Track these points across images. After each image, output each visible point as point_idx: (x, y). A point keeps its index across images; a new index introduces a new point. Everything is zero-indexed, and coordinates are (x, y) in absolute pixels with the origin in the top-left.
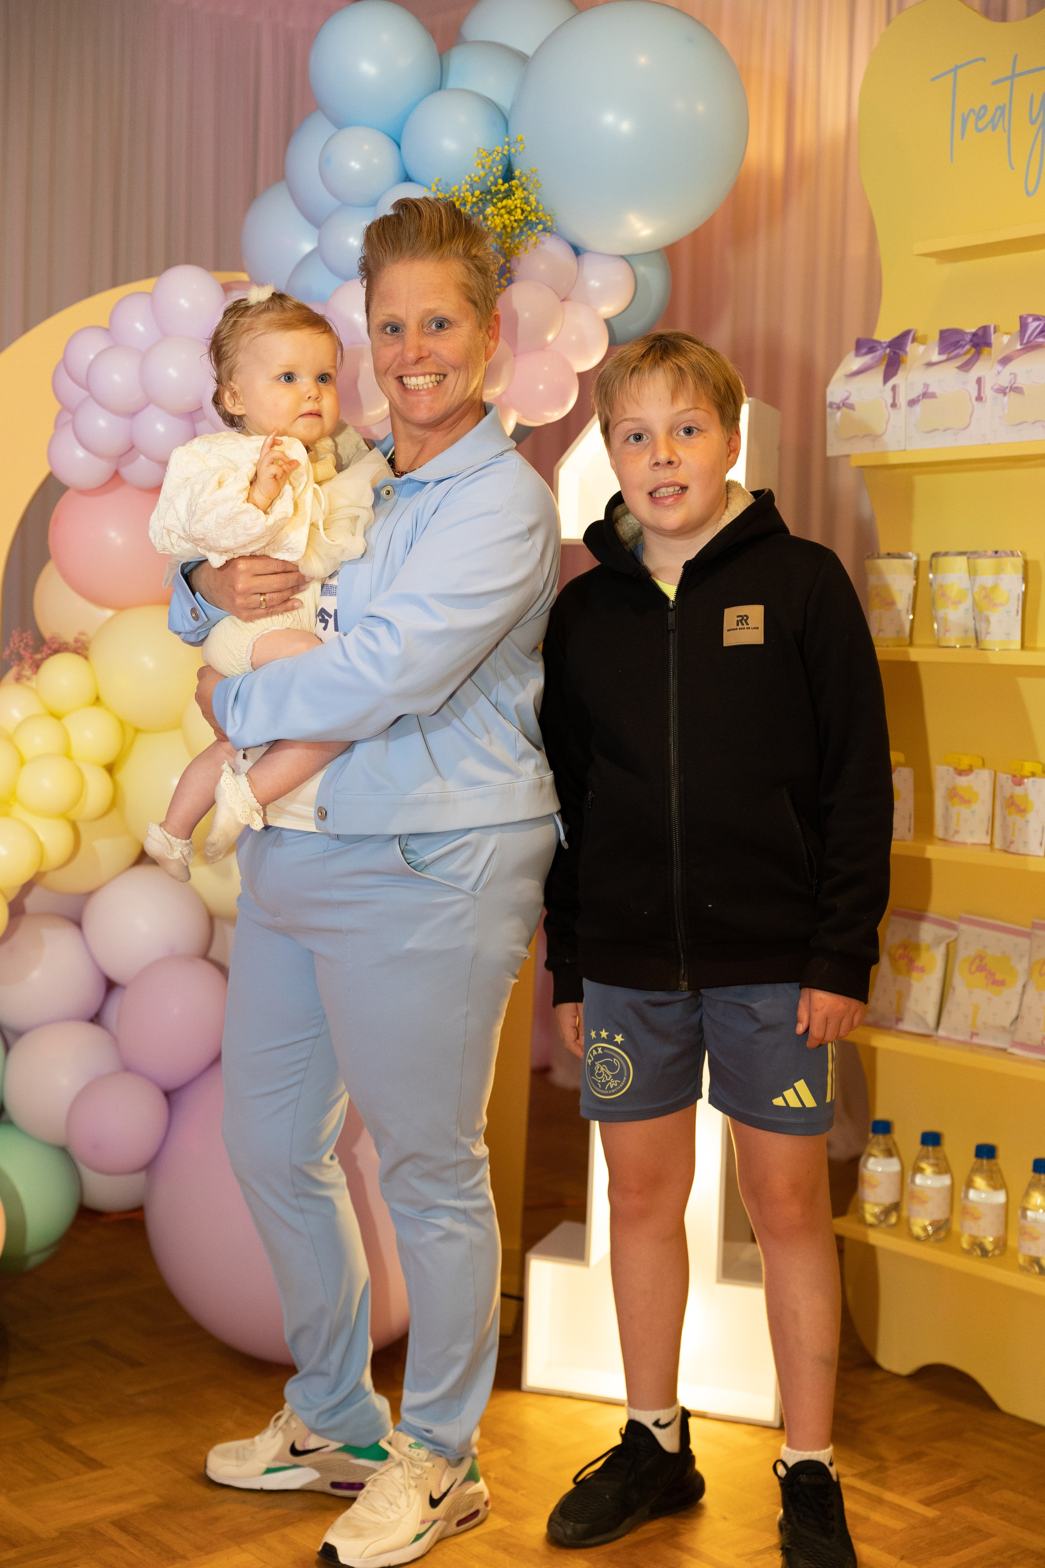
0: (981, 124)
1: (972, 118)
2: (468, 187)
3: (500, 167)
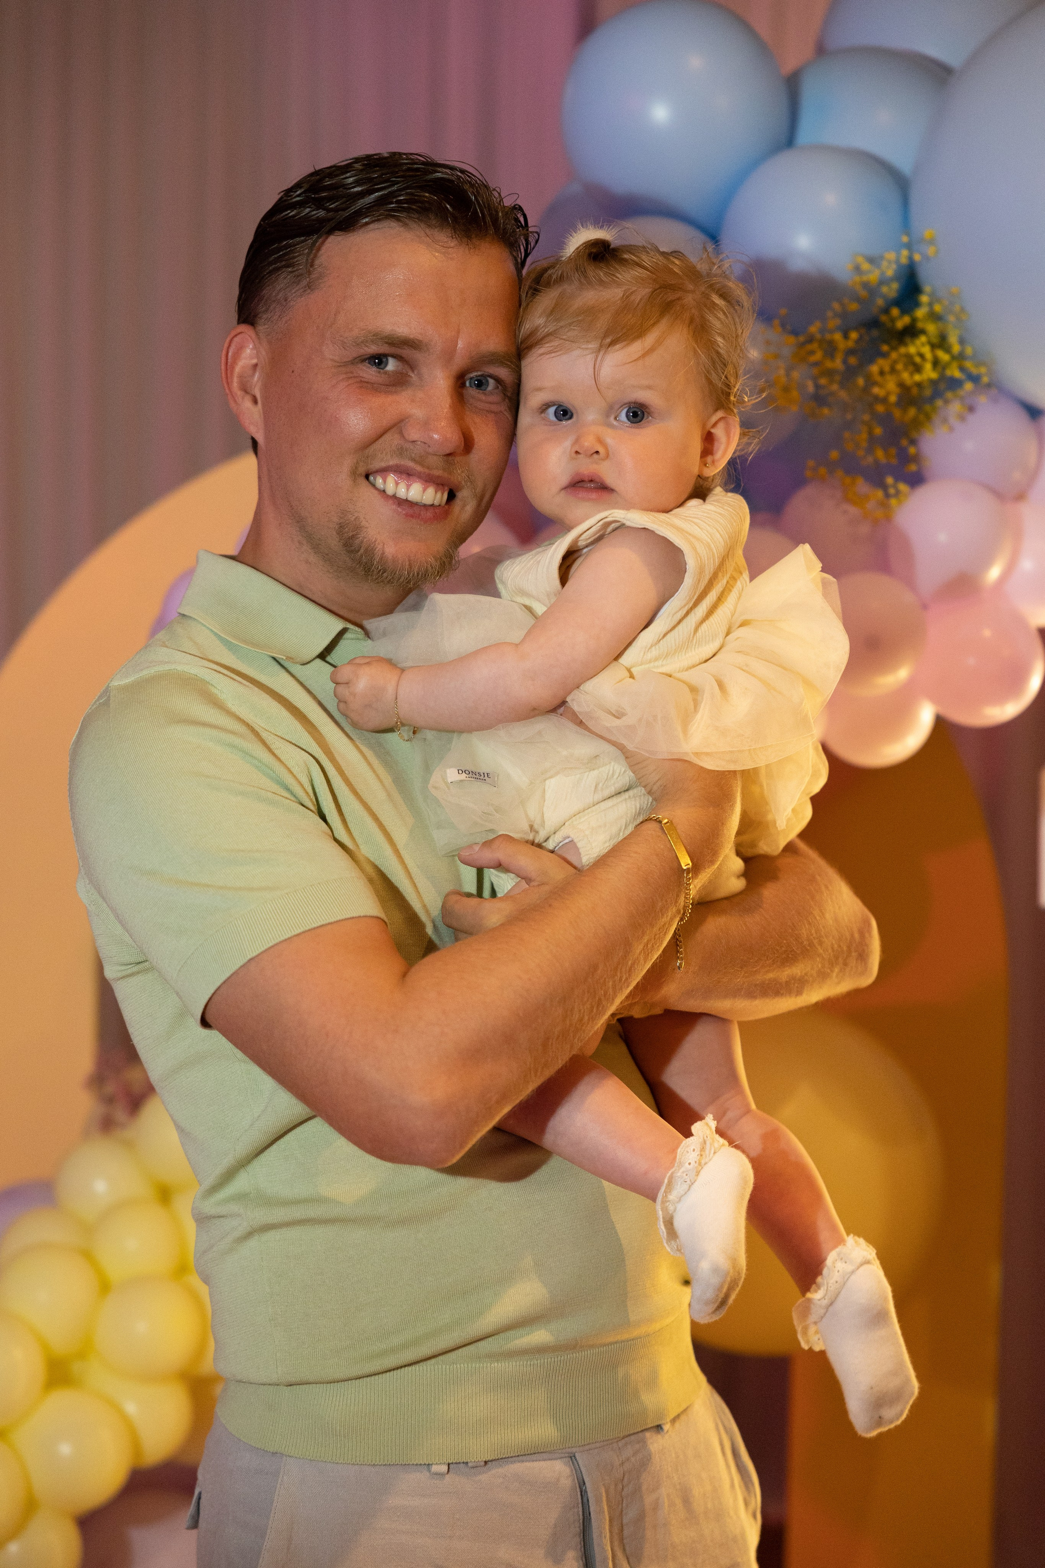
2: (838, 322)
3: (895, 286)
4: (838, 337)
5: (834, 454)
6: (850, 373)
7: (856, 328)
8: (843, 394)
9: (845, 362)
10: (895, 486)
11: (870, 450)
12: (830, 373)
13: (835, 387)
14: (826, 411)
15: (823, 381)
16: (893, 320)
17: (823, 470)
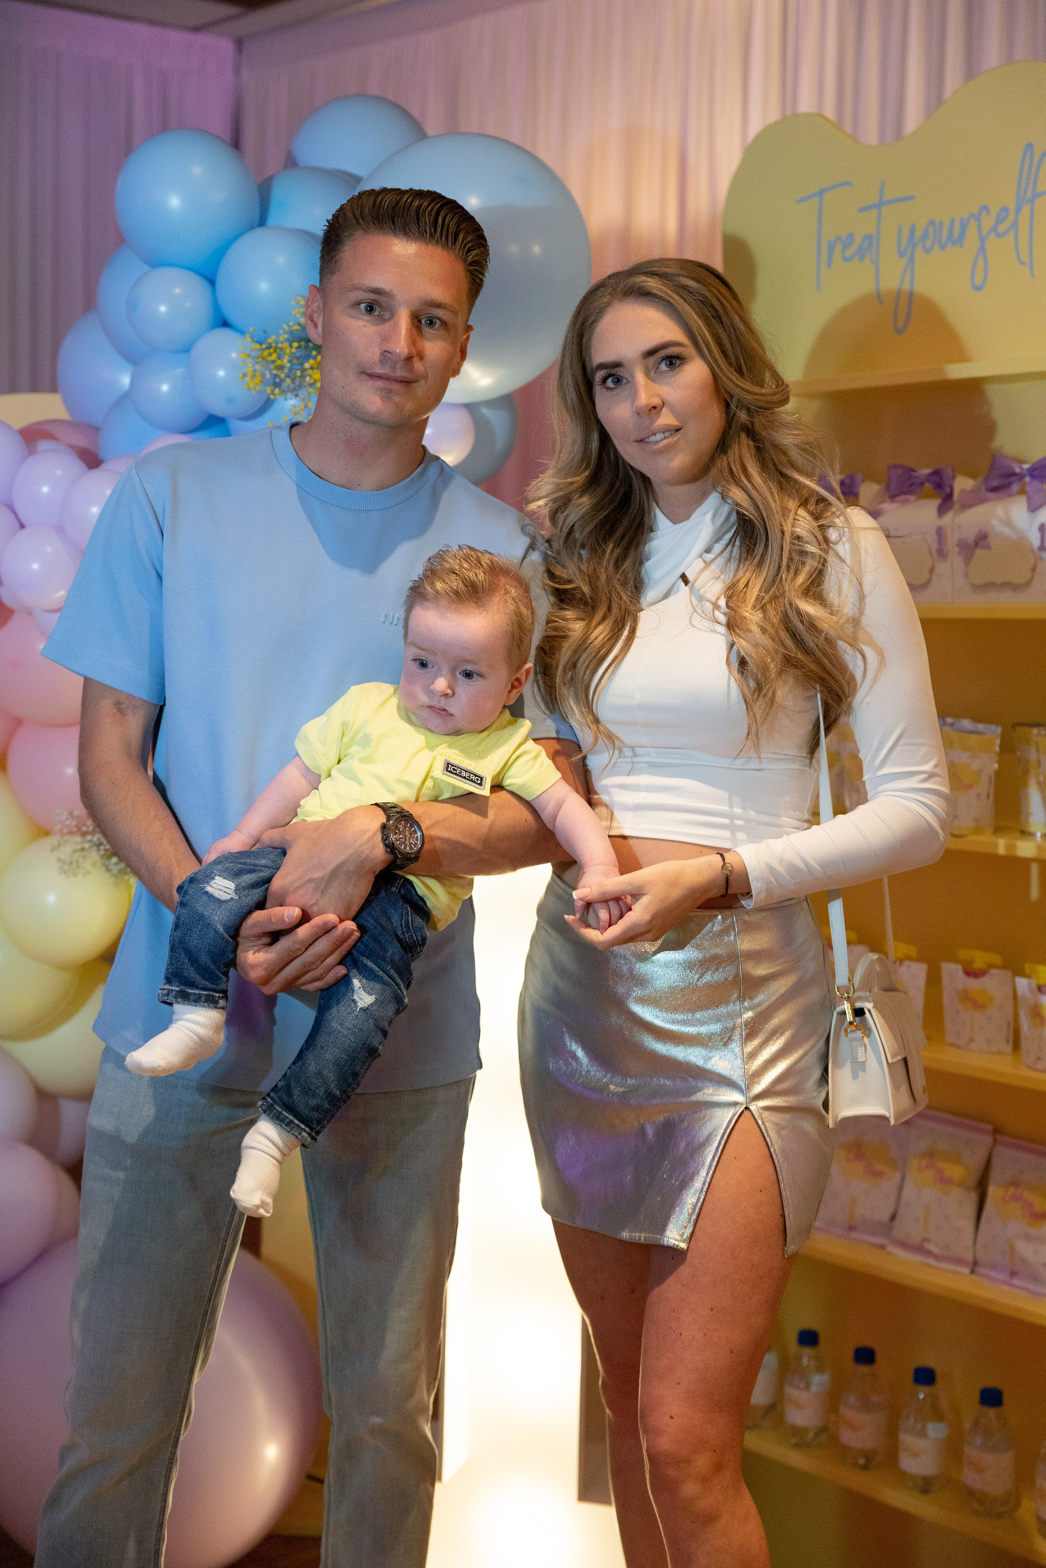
0: (848, 253)
1: (839, 247)
6: (293, 369)
8: (289, 381)
13: (283, 376)
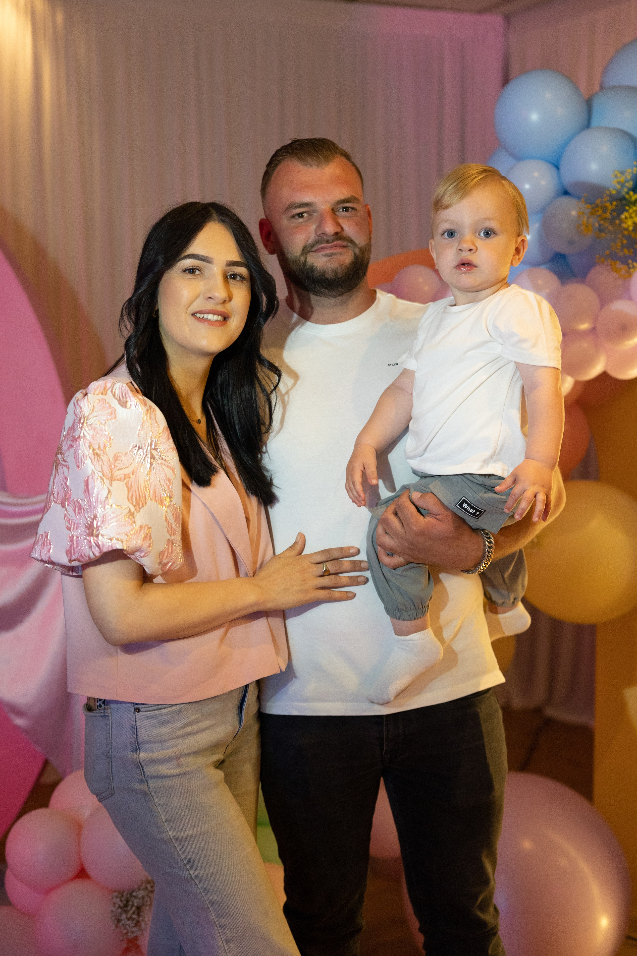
2: (608, 198)
3: (631, 183)
4: (608, 204)
5: (608, 252)
6: (613, 219)
7: (616, 201)
8: (610, 227)
9: (611, 214)
10: (632, 264)
11: (622, 250)
12: (605, 219)
13: (607, 225)
14: (603, 234)
15: (602, 222)
16: (631, 197)
17: (603, 259)
